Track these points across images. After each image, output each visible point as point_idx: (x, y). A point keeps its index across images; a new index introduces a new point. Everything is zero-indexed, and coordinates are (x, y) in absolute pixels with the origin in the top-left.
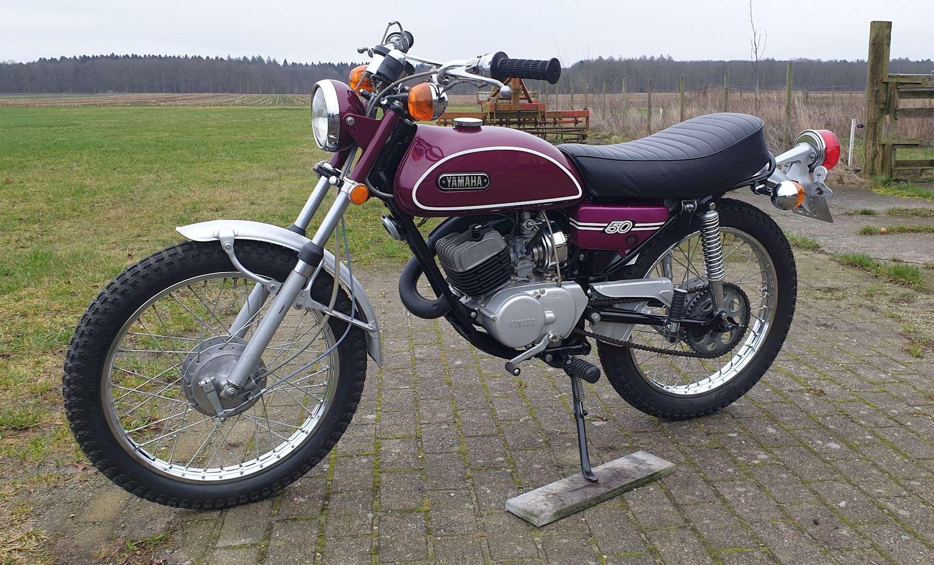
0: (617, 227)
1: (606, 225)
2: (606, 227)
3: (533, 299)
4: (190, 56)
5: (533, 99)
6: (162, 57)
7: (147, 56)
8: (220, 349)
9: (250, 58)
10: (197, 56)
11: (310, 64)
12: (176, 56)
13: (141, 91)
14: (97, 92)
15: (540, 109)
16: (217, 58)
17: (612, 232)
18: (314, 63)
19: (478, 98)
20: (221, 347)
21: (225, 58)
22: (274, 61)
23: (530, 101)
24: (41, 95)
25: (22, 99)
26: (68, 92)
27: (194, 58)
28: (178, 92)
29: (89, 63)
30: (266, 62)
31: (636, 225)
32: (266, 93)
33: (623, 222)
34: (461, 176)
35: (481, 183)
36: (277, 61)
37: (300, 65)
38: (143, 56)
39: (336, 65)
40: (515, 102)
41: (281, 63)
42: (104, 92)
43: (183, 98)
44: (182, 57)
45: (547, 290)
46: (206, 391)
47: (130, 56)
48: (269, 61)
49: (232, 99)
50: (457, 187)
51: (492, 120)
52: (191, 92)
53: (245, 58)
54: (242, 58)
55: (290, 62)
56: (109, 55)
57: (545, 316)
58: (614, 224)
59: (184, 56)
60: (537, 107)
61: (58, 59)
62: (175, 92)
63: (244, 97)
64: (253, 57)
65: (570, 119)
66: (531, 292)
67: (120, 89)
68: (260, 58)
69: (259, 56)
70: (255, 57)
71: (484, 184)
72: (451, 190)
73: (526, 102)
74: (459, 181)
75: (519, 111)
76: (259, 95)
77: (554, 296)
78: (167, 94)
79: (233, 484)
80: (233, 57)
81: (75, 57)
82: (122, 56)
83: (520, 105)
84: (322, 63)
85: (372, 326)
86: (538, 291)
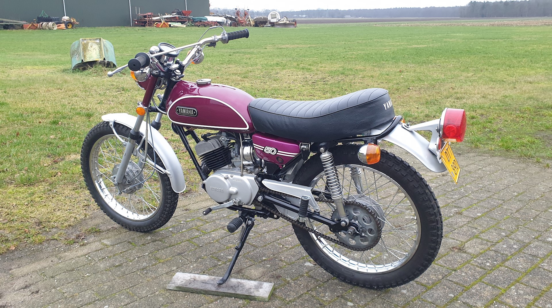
0: (269, 150)
1: (264, 147)
3: (223, 179)
17: (267, 152)
31: (279, 151)
33: (271, 148)
35: (193, 113)
45: (235, 176)
50: (183, 114)
57: (229, 190)
58: (267, 148)
66: (225, 175)
71: (195, 114)
72: (181, 115)
74: (184, 111)
77: (237, 180)
85: (167, 172)
86: (229, 175)
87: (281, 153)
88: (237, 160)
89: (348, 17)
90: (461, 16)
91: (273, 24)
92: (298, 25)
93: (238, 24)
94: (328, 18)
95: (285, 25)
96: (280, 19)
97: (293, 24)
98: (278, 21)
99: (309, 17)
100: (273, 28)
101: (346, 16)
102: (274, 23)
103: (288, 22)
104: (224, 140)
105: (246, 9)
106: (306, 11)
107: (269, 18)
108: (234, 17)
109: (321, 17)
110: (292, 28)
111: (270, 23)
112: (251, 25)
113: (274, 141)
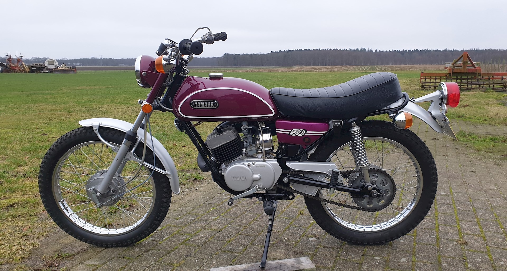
0: (296, 132)
1: (290, 131)
2: (290, 132)
3: (246, 167)
4: (332, 49)
5: (476, 66)
6: (320, 49)
7: (314, 49)
8: (100, 175)
9: (359, 49)
10: (336, 49)
11: (388, 51)
12: (326, 49)
13: (310, 65)
14: (292, 65)
15: (478, 72)
16: (344, 49)
17: (294, 135)
18: (390, 51)
19: (445, 66)
20: (100, 174)
21: (348, 49)
22: (371, 50)
23: (475, 67)
24: (271, 67)
25: (261, 69)
26: (281, 66)
27: (334, 50)
28: (326, 65)
29: (290, 53)
30: (367, 51)
31: (307, 132)
32: (365, 65)
33: (299, 130)
34: (202, 102)
35: (213, 105)
36: (372, 50)
37: (383, 51)
38: (312, 50)
39: (401, 51)
40: (464, 68)
41: (374, 51)
42: (295, 65)
43: (326, 68)
44: (329, 49)
45: (257, 163)
46: (91, 193)
47: (307, 50)
48: (368, 50)
49: (348, 68)
50: (201, 107)
51: (450, 77)
52: (331, 65)
53: (357, 49)
54: (356, 49)
55: (378, 50)
56: (298, 49)
57: (253, 176)
58: (294, 130)
59: (330, 49)
60: (477, 71)
61: (278, 52)
62: (324, 66)
63: (354, 67)
64: (361, 48)
65: (499, 77)
66: (246, 163)
67: (301, 64)
68: (364, 49)
69: (364, 48)
70: (362, 48)
71: (215, 106)
72: (198, 108)
73: (472, 68)
74: (201, 104)
75: (466, 73)
76: (361, 66)
77: (260, 166)
78: (321, 66)
79: (110, 237)
80: (352, 49)
81: (285, 50)
82: (304, 50)
83: (466, 69)
84: (394, 50)
85: (167, 172)
86: (251, 163)
87: (309, 133)
88: (252, 149)
89: (121, 65)
90: (219, 65)
91: (51, 71)
92: (77, 71)
93: (10, 70)
94: (102, 66)
95: (64, 71)
96: (58, 65)
97: (73, 71)
98: (56, 67)
99: (83, 65)
100: (51, 74)
101: (120, 64)
102: (52, 69)
103: (67, 69)
104: (246, 129)
105: (19, 57)
106: (80, 59)
107: (46, 64)
108: (5, 64)
109: (96, 65)
110: (72, 74)
111: (48, 69)
112: (25, 72)
113: (303, 123)
